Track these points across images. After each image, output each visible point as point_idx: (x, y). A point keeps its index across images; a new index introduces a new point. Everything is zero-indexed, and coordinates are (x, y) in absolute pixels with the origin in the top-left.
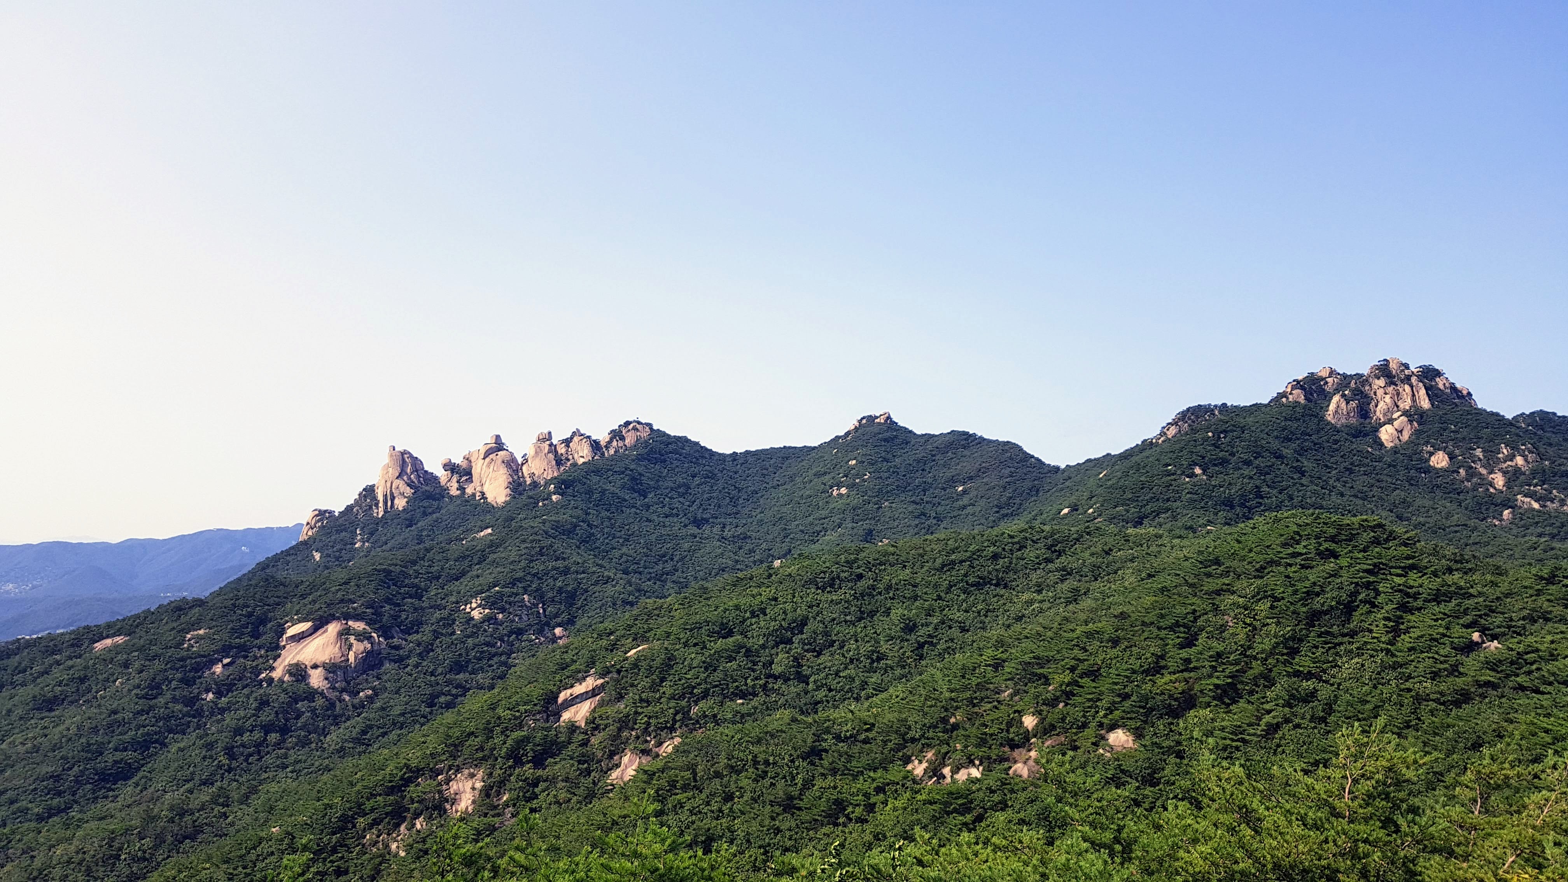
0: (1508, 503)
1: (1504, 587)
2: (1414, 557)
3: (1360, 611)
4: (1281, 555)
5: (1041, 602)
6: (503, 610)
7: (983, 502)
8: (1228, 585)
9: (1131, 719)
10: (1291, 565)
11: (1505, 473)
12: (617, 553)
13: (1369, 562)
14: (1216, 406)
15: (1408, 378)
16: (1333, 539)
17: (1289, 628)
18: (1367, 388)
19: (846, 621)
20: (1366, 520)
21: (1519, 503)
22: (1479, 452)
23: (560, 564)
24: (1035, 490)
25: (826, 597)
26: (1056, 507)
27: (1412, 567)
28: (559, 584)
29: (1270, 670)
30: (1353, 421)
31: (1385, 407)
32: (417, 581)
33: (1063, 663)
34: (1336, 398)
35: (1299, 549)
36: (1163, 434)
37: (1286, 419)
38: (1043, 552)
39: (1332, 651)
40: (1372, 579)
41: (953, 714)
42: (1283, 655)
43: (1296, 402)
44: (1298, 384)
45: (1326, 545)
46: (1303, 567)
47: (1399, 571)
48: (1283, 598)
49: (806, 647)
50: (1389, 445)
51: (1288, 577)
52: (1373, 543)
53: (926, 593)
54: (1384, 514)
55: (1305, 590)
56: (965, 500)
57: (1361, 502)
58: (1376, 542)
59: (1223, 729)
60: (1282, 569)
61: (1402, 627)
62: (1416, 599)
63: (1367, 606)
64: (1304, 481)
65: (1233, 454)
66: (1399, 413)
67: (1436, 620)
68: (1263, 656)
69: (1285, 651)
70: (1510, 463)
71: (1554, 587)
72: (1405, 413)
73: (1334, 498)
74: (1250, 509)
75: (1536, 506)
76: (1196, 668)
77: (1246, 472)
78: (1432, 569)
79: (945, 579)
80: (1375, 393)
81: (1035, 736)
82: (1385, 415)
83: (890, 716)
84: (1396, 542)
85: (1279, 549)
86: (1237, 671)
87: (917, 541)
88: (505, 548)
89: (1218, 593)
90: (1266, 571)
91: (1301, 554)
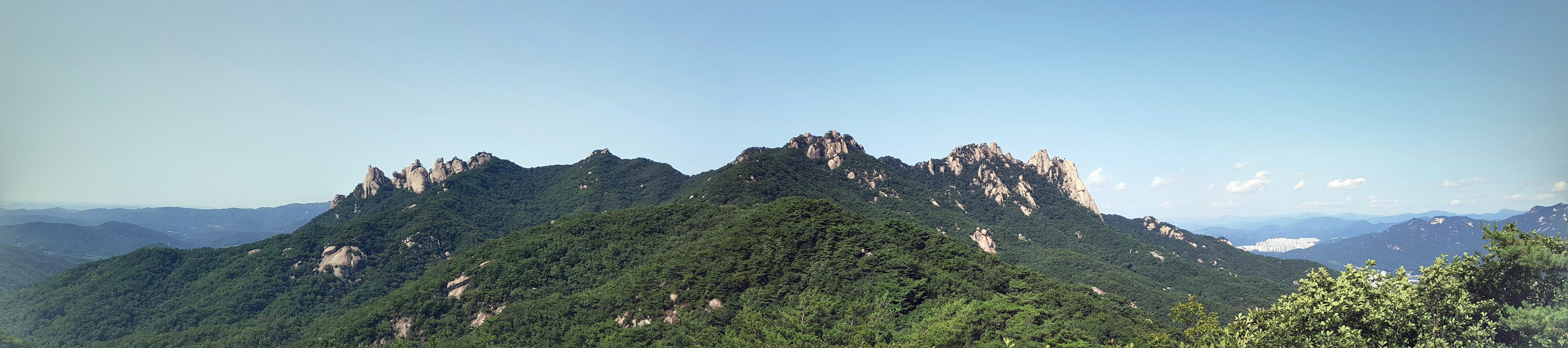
0: (877, 194)
1: (873, 229)
2: (840, 217)
3: (819, 241)
4: (787, 217)
5: (680, 240)
6: (421, 243)
7: (653, 193)
8: (764, 230)
9: (720, 294)
10: (790, 221)
11: (875, 182)
12: (475, 217)
13: (823, 219)
14: (760, 148)
15: (840, 139)
16: (808, 209)
17: (789, 250)
18: (824, 143)
19: (586, 250)
20: (822, 201)
21: (880, 194)
22: (866, 173)
23: (447, 221)
24: (678, 187)
25: (576, 238)
26: (687, 195)
27: (839, 222)
28: (447, 231)
29: (782, 269)
30: (818, 157)
31: (831, 152)
32: (382, 228)
33: (689, 269)
34: (811, 147)
35: (794, 214)
36: (737, 160)
37: (790, 155)
38: (681, 217)
39: (807, 259)
40: (824, 227)
41: (637, 294)
42: (787, 262)
43: (795, 148)
44: (795, 140)
45: (805, 212)
46: (796, 222)
47: (834, 223)
48: (787, 236)
49: (567, 263)
50: (832, 168)
51: (789, 227)
52: (824, 211)
53: (625, 237)
54: (830, 198)
55: (797, 232)
56: (644, 192)
57: (821, 193)
58: (825, 211)
59: (761, 297)
60: (787, 223)
61: (835, 247)
62: (841, 235)
63: (822, 239)
64: (798, 183)
65: (767, 170)
66: (836, 155)
67: (848, 244)
68: (779, 262)
69: (788, 260)
70: (877, 177)
71: (891, 229)
72: (838, 155)
73: (809, 191)
74: (774, 195)
75: (886, 195)
76: (750, 269)
77: (773, 178)
78: (847, 222)
79: (634, 230)
80: (827, 145)
81: (676, 304)
82: (830, 155)
83: (607, 296)
84: (833, 210)
85: (786, 214)
86: (767, 270)
87: (621, 211)
88: (422, 213)
89: (760, 234)
90: (780, 224)
91: (795, 216)
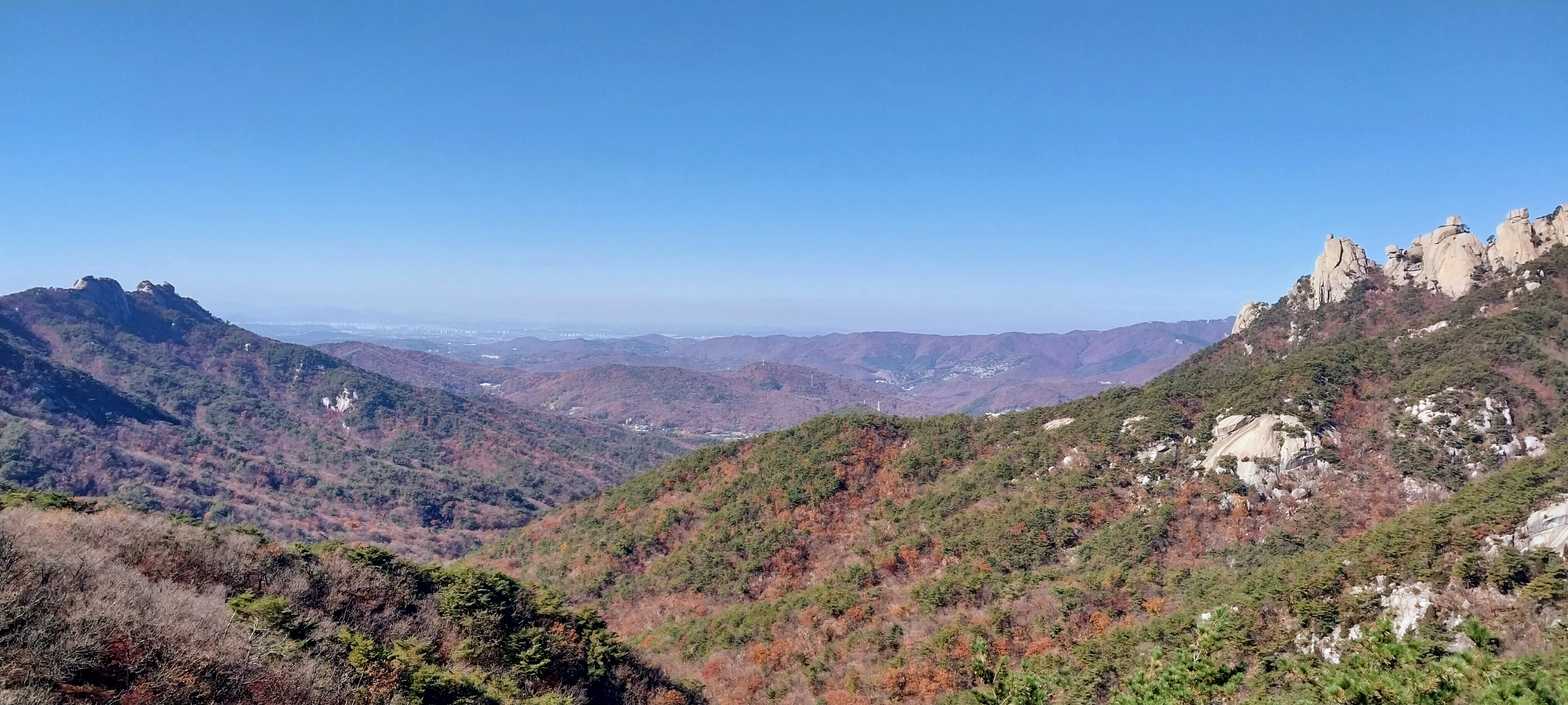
6: (1458, 414)
23: (1534, 363)
28: (1532, 387)
88: (1463, 344)
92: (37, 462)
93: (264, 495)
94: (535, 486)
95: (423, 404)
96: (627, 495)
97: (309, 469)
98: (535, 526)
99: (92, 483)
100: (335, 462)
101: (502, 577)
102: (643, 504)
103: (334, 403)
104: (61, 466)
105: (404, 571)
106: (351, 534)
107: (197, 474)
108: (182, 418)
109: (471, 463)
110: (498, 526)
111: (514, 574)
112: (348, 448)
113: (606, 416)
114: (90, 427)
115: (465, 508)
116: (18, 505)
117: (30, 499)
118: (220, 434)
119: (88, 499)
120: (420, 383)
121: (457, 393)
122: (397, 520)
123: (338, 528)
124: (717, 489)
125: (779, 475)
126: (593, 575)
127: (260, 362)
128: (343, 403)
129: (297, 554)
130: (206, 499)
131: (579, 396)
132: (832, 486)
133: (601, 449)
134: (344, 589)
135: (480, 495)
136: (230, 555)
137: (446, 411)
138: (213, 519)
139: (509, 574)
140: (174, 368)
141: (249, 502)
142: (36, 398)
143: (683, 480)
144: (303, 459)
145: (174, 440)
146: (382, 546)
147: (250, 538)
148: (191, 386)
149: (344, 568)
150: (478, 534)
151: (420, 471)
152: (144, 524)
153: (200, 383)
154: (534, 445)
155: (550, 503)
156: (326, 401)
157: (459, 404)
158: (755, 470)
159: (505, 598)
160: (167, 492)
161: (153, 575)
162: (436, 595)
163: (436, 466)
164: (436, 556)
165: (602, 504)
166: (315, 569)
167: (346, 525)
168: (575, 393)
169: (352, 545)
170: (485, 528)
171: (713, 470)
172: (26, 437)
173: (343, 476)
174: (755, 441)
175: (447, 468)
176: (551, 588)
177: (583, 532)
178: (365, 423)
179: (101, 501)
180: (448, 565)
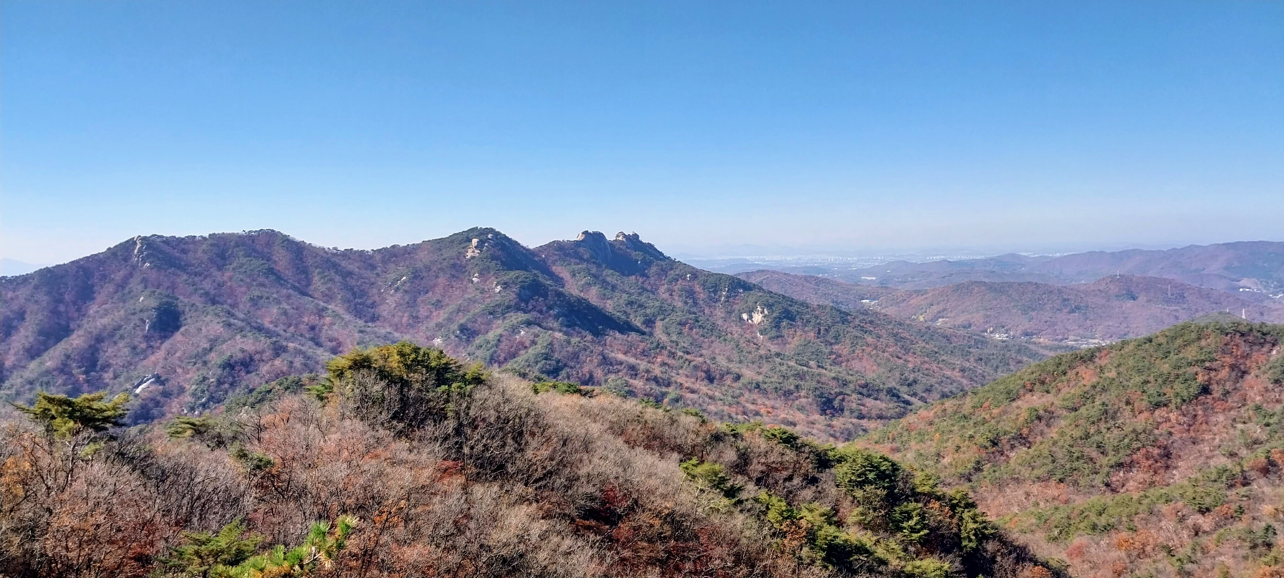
92: (558, 361)
93: (703, 387)
94: (909, 385)
95: (816, 317)
96: (991, 395)
97: (735, 368)
98: (911, 418)
99: (591, 376)
100: (753, 363)
101: (886, 459)
102: (1006, 403)
103: (751, 317)
104: (572, 364)
105: (807, 449)
106: (766, 419)
107: (657, 371)
108: (647, 330)
109: (856, 365)
110: (880, 417)
111: (896, 457)
112: (762, 352)
113: (970, 326)
114: (589, 337)
115: (853, 401)
116: (547, 391)
117: (555, 387)
118: (671, 341)
119: (589, 388)
120: (814, 301)
121: (843, 308)
122: (801, 409)
123: (757, 414)
124: (1076, 391)
125: (1138, 379)
126: (963, 462)
127: (697, 288)
128: (757, 318)
129: (728, 432)
130: (664, 389)
131: (944, 310)
132: (1194, 390)
133: (966, 355)
134: (763, 460)
135: (865, 391)
136: (681, 431)
137: (834, 323)
138: (669, 404)
139: (890, 457)
140: (640, 294)
141: (693, 392)
142: (556, 317)
143: (1043, 383)
144: (730, 360)
145: (642, 346)
146: (789, 429)
147: (694, 419)
148: (652, 306)
149: (762, 444)
150: (864, 422)
151: (816, 371)
152: (624, 406)
153: (657, 304)
154: (907, 351)
155: (922, 399)
156: (745, 316)
157: (844, 317)
158: (1113, 374)
159: (888, 476)
160: (638, 383)
161: (631, 443)
162: (833, 470)
163: (829, 367)
164: (831, 439)
165: (968, 403)
166: (741, 445)
167: (763, 411)
168: (941, 307)
169: (768, 427)
170: (870, 418)
171: (1071, 374)
172: (551, 344)
173: (759, 373)
174: (1111, 347)
175: (837, 368)
176: (928, 471)
177: (953, 425)
178: (774, 333)
179: (597, 389)
180: (841, 447)
